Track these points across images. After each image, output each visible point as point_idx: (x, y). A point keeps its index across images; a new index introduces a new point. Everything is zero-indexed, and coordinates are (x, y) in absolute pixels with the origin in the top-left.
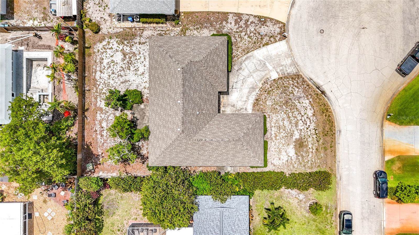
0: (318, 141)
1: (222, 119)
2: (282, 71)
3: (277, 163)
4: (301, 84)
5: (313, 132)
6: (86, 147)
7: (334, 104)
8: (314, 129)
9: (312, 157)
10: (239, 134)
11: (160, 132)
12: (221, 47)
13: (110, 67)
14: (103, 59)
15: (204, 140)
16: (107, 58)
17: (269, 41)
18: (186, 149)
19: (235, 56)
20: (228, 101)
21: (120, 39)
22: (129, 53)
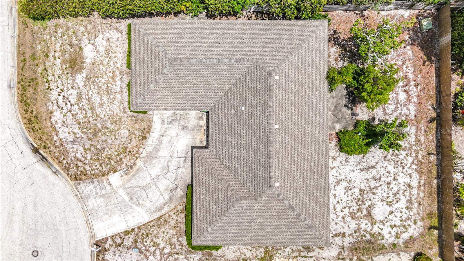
0: (45, 69)
1: (201, 101)
2: (103, 186)
3: (112, 34)
4: (72, 165)
5: (53, 85)
6: (433, 58)
7: (18, 131)
8: (51, 90)
9: (55, 44)
10: (171, 72)
11: (309, 77)
12: (203, 226)
13: (395, 195)
14: (407, 208)
15: (233, 61)
16: (399, 210)
17: (123, 237)
18: (263, 47)
19: (181, 213)
20: (193, 136)
21: (379, 242)
22: (362, 218)
